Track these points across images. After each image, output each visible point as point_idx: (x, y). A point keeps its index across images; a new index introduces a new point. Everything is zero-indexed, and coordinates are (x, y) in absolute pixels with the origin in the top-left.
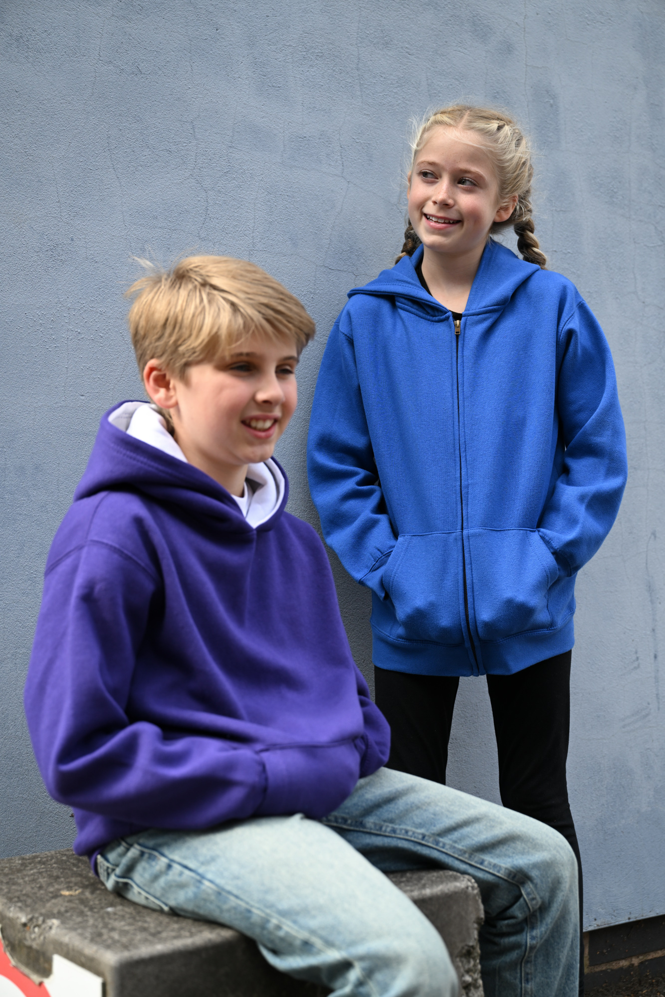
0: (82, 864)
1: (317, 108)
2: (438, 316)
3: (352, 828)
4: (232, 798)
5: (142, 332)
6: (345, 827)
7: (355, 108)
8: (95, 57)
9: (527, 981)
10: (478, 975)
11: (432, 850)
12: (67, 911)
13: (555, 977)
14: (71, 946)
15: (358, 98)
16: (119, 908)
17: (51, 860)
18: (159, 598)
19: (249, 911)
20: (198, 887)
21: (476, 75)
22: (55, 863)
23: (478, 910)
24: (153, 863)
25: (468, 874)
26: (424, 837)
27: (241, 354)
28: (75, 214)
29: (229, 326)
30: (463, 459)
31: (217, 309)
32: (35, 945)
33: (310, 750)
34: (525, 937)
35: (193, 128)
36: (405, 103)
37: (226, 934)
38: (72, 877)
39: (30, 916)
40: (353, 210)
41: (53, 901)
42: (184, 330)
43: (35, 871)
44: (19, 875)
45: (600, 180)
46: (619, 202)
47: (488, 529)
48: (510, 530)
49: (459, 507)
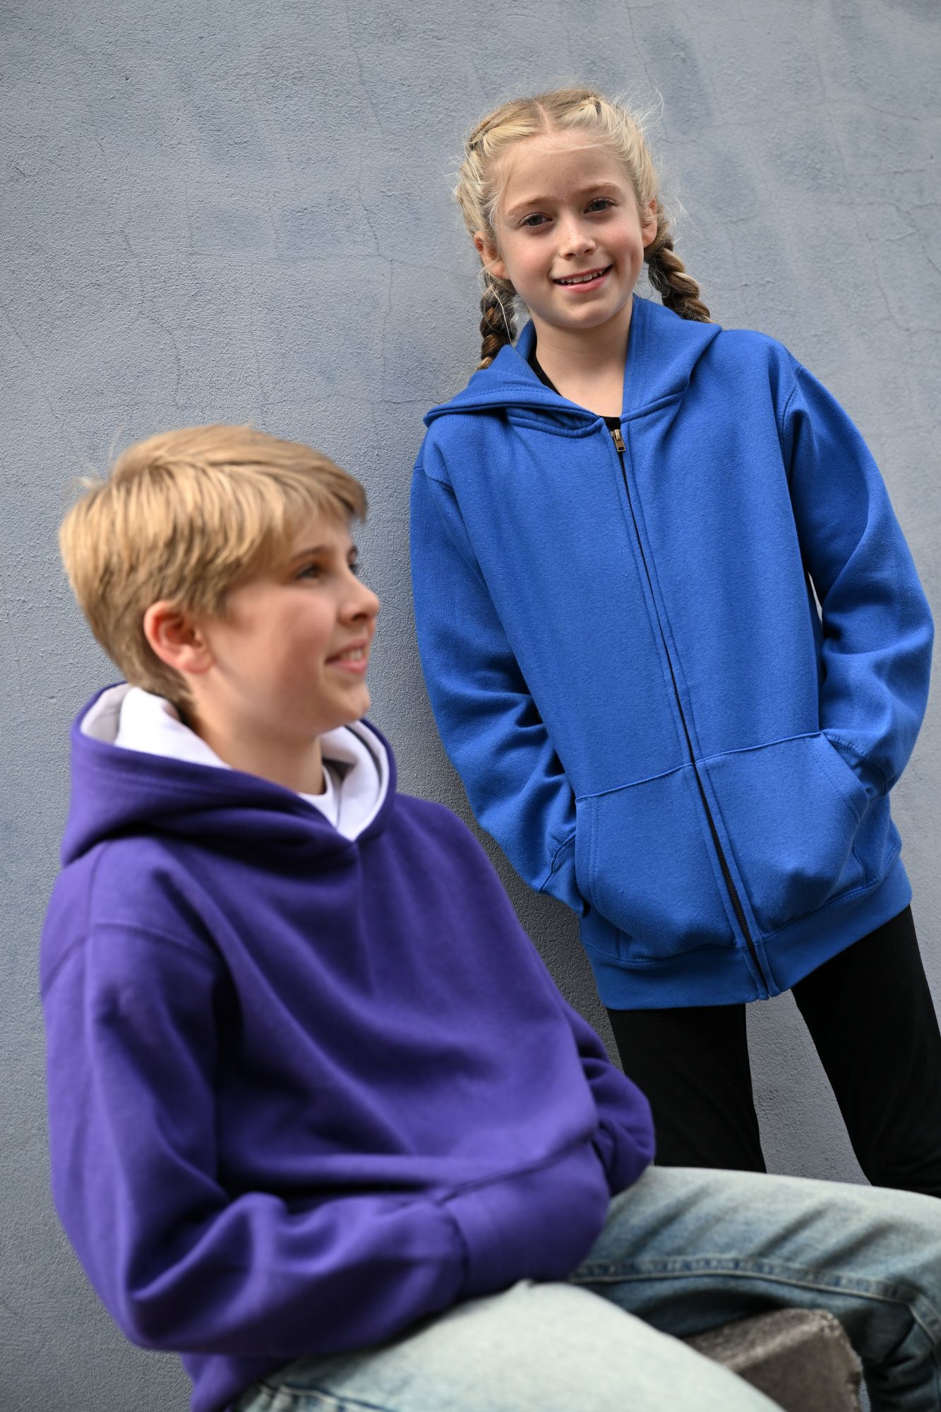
1: (313, 159)
3: (619, 1278)
6: (607, 1279)
7: (374, 144)
21: (552, 44)
23: (848, 1361)
24: (316, 1410)
25: (821, 1307)
30: (671, 651)
35: (126, 240)
36: (450, 116)
40: (409, 303)
45: (791, 157)
46: (829, 184)
47: (735, 753)
48: (776, 743)
49: (680, 726)
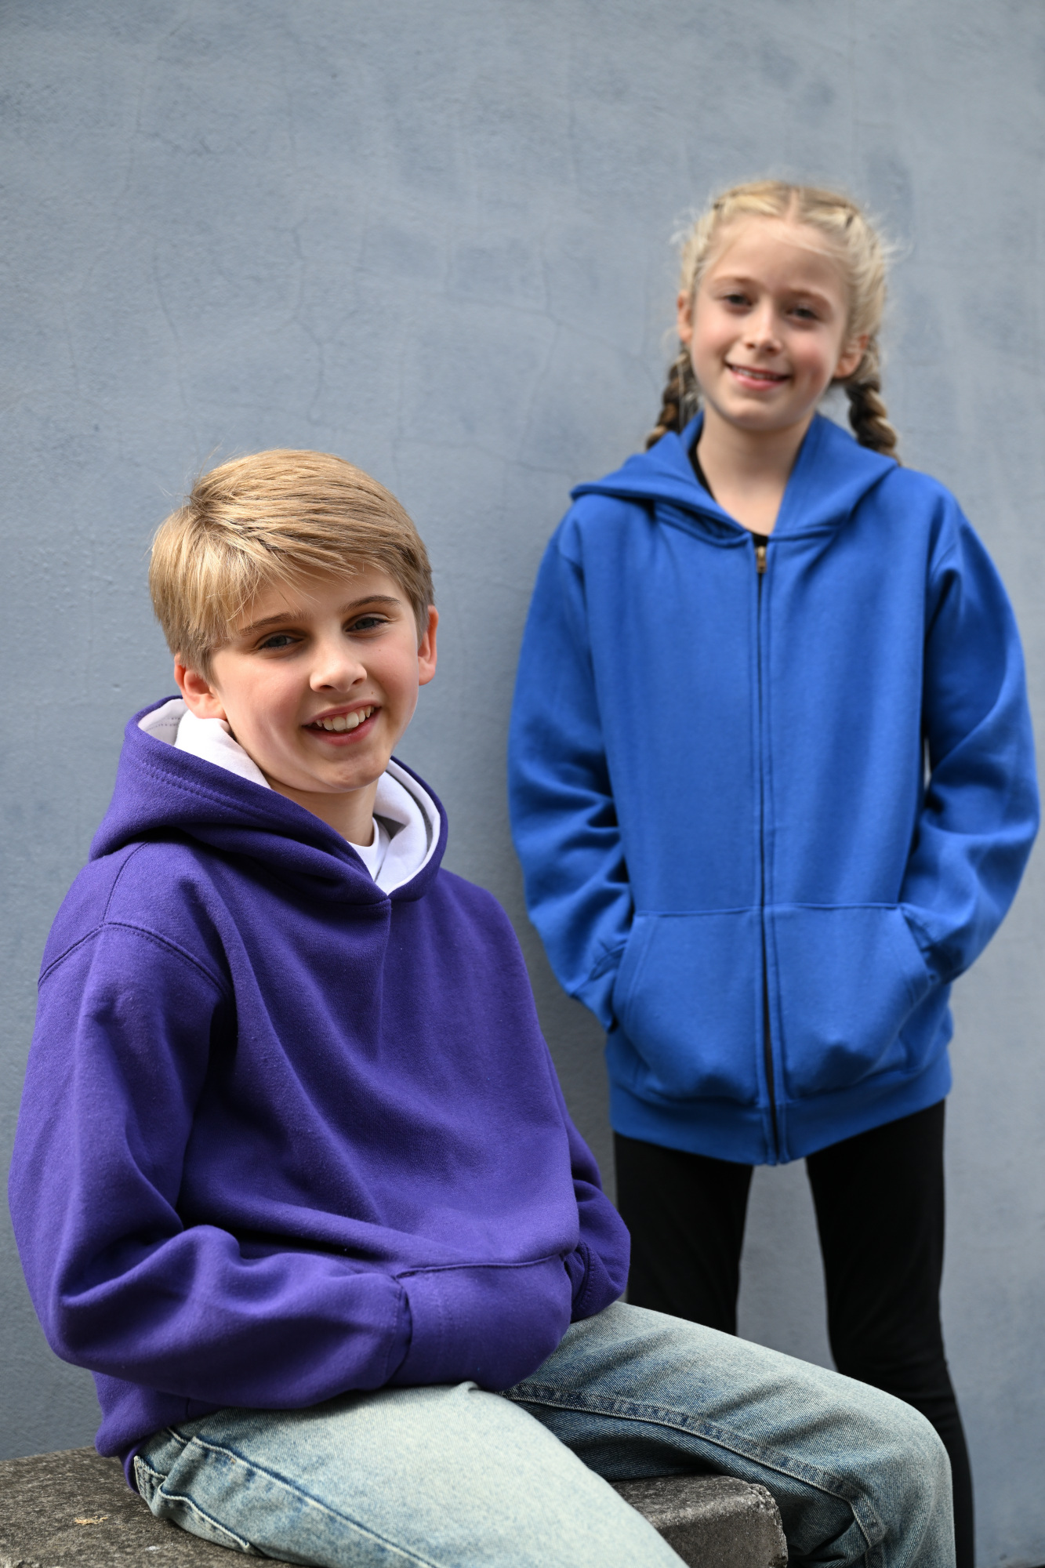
0: (115, 1471)
1: (505, 201)
7: (569, 201)
8: (131, 128)
11: (698, 1442)
12: (80, 1552)
15: (572, 184)
16: (169, 1545)
17: (64, 1465)
20: (297, 1510)
21: (771, 141)
22: (69, 1471)
24: (224, 1469)
26: (685, 1419)
28: (101, 386)
30: (766, 787)
33: (486, 1273)
35: (297, 240)
36: (651, 190)
38: (96, 1493)
40: (567, 370)
41: (61, 1534)
43: (35, 1484)
44: (8, 1491)
45: (985, 310)
46: (1018, 346)
47: (806, 907)
48: (850, 907)
49: (758, 867)
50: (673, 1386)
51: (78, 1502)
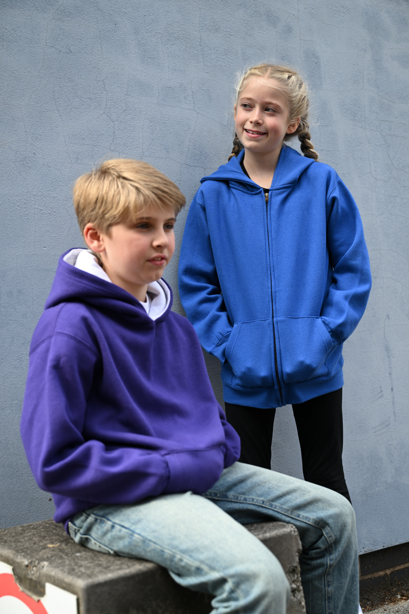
0: (59, 528)
1: (177, 69)
2: (255, 191)
3: (220, 499)
4: (149, 483)
5: (82, 207)
6: (216, 498)
7: (200, 69)
8: (44, 44)
9: (329, 586)
10: (300, 583)
11: (269, 510)
12: (52, 557)
13: (345, 583)
14: (56, 578)
15: (201, 63)
16: (83, 553)
17: (40, 526)
18: (99, 365)
19: (163, 551)
20: (131, 538)
21: (271, 46)
22: (42, 528)
23: (298, 544)
24: (103, 525)
25: (291, 523)
26: (263, 502)
27: (143, 218)
28: (36, 138)
29: (135, 201)
30: (272, 276)
31: (128, 192)
32: (34, 578)
33: (194, 453)
34: (326, 560)
35: (104, 84)
36: (229, 64)
37: (149, 566)
38: (53, 536)
39: (30, 561)
40: (201, 130)
41: (43, 551)
42: (108, 205)
43: (31, 533)
44: (21, 536)
45: (347, 107)
46: (359, 119)
47: (289, 317)
48: (304, 317)
49: (271, 304)
50: (259, 491)
51: (47, 539)
